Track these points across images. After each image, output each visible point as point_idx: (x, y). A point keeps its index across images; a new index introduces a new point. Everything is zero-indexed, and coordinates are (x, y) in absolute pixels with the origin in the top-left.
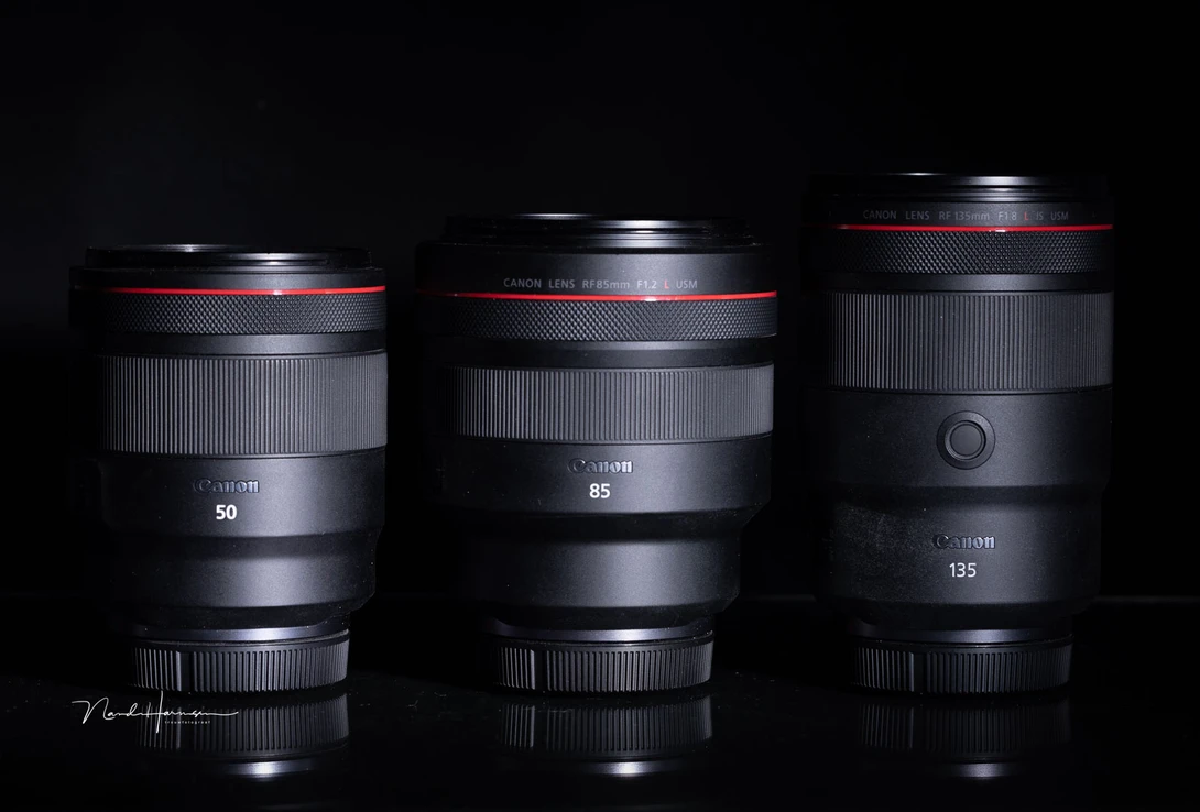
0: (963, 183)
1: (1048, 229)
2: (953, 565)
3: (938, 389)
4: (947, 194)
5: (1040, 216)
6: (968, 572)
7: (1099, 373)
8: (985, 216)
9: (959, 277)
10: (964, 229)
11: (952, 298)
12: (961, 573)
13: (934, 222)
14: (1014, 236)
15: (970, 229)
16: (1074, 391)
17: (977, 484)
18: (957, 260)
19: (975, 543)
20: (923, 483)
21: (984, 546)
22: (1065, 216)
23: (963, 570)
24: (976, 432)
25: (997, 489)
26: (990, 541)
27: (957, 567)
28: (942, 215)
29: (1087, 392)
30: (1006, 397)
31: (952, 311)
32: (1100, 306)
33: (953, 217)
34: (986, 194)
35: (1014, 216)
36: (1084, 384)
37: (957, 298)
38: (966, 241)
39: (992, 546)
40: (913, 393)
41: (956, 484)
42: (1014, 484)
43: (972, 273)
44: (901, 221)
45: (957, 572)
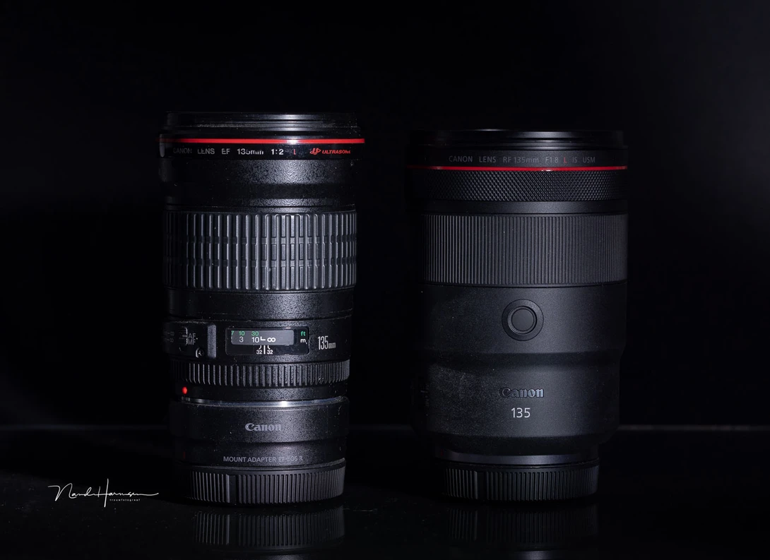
0: (521, 136)
1: (580, 169)
2: (514, 409)
3: (502, 284)
4: (509, 145)
5: (575, 160)
6: (525, 414)
7: (617, 271)
8: (536, 160)
9: (517, 203)
10: (521, 169)
11: (511, 218)
12: (520, 415)
13: (499, 164)
14: (559, 174)
15: (525, 169)
16: (600, 284)
17: (531, 351)
18: (516, 192)
19: (530, 394)
20: (492, 351)
21: (536, 395)
22: (593, 160)
23: (522, 413)
24: (530, 314)
25: (544, 355)
26: (540, 393)
27: (517, 411)
28: (504, 159)
29: (609, 286)
30: (551, 289)
31: (511, 227)
32: (617, 225)
33: (512, 161)
34: (536, 144)
35: (557, 159)
36: (606, 279)
37: (515, 219)
38: (522, 178)
39: (542, 396)
40: (484, 286)
41: (515, 352)
42: (557, 351)
43: (527, 201)
44: (475, 163)
45: (517, 414)
